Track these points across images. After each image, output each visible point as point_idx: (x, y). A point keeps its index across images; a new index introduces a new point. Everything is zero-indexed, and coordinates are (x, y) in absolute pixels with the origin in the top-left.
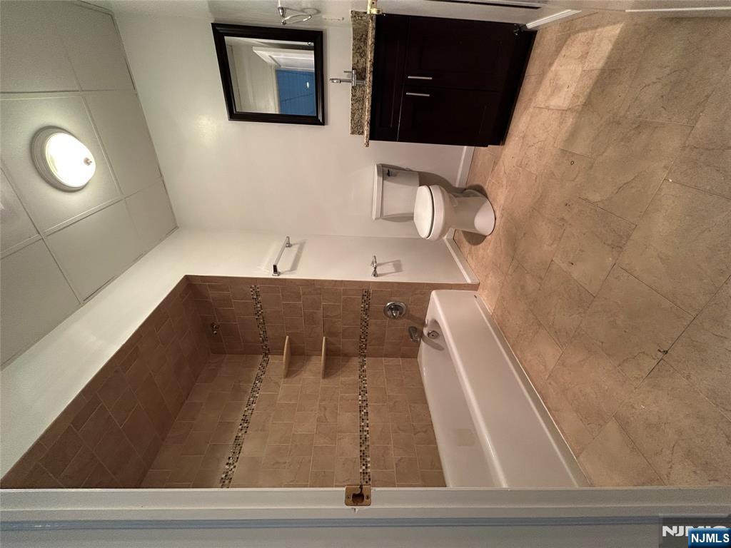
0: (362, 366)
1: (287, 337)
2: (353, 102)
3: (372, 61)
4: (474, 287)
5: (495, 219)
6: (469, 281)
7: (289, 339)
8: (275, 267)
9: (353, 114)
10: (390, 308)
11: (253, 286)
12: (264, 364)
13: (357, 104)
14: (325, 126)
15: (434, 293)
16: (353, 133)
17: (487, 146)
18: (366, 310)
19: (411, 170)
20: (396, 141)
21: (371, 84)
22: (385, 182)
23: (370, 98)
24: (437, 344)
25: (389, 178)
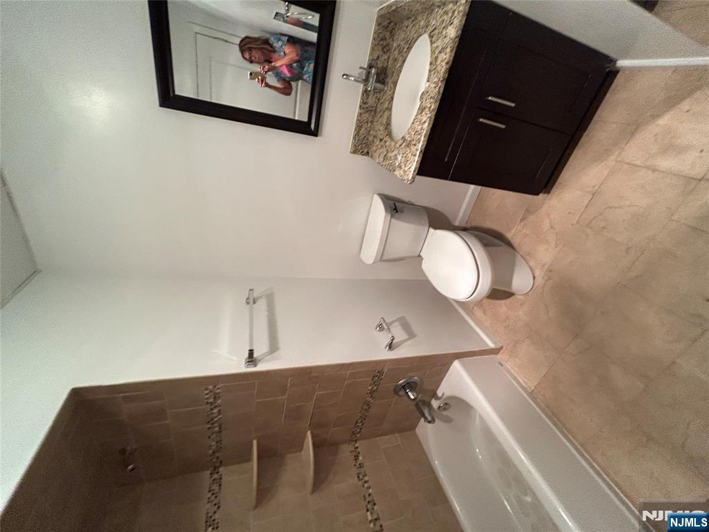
0: (356, 458)
1: (255, 442)
2: (362, 111)
3: (450, 63)
4: (495, 351)
5: (534, 278)
6: (492, 345)
7: (258, 444)
8: (251, 352)
9: (359, 127)
10: (404, 387)
11: (211, 387)
12: (215, 487)
13: (367, 115)
14: (318, 137)
15: (456, 364)
16: (354, 152)
17: (538, 194)
18: (372, 393)
19: (413, 204)
20: (446, 179)
21: (440, 97)
22: (393, 220)
23: (433, 117)
24: (446, 416)
25: (397, 215)
